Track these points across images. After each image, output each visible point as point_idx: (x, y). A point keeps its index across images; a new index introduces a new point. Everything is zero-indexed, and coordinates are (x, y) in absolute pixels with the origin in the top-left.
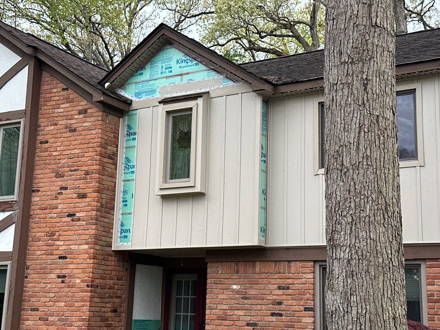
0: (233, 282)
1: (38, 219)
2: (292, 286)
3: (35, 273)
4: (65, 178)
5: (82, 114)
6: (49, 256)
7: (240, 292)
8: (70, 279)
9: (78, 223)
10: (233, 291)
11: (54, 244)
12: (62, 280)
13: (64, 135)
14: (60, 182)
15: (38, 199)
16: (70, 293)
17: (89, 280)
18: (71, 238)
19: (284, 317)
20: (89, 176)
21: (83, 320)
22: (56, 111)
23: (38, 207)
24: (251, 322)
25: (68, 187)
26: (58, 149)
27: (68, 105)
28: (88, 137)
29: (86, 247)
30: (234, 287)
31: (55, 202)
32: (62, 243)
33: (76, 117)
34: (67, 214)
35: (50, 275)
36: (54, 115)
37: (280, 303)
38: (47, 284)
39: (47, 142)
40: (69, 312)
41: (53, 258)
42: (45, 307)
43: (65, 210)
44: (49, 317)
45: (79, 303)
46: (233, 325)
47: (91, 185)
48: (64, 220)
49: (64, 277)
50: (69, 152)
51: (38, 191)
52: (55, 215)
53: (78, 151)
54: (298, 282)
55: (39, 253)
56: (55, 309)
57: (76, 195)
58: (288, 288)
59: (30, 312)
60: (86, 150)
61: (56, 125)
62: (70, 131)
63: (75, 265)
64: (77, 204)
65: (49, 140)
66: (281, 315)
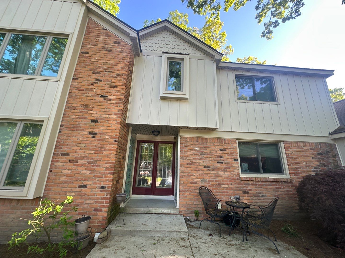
0: (195, 146)
1: (75, 95)
2: (227, 149)
3: (69, 129)
4: (100, 74)
5: (116, 44)
6: (82, 120)
7: (199, 151)
8: (100, 136)
9: (109, 102)
10: (195, 150)
11: (88, 112)
12: (93, 136)
13: (101, 52)
14: (96, 77)
15: (76, 84)
16: (99, 144)
17: (116, 137)
18: (103, 110)
19: (224, 164)
20: (119, 76)
21: (110, 163)
22: (97, 38)
23: (76, 88)
24: (207, 166)
25: (103, 80)
26: (96, 58)
27: (106, 37)
28: (120, 56)
29: (115, 116)
30: (196, 149)
31: (90, 87)
32: (95, 112)
33: (112, 44)
34: (101, 95)
35: (82, 132)
36: (95, 40)
37: (221, 157)
38: (79, 138)
39: (87, 53)
40: (98, 157)
41: (86, 121)
42: (76, 153)
43: (99, 93)
44: (79, 160)
45: (107, 152)
46: (196, 167)
47: (121, 81)
48: (97, 98)
49: (95, 134)
50: (105, 61)
51: (77, 79)
52: (90, 95)
53: (112, 62)
54: (230, 148)
55: (74, 117)
56: (85, 155)
57: (108, 86)
58: (225, 150)
59: (60, 156)
60: (118, 62)
61: (96, 45)
62: (106, 51)
63: (105, 127)
64: (109, 91)
65: (89, 53)
66: (222, 163)
